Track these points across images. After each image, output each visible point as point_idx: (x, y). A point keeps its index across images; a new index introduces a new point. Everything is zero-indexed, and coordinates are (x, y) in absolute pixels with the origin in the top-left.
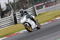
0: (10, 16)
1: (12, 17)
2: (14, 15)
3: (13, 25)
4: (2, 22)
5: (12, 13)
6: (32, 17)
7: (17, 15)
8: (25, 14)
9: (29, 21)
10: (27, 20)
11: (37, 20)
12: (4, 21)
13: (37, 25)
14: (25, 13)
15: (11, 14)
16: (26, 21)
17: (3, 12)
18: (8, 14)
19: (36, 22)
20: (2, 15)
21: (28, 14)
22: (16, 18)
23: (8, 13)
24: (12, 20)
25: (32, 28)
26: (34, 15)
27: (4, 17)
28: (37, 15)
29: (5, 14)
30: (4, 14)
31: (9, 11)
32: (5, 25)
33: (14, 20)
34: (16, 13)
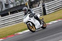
0: (39, 6)
1: (41, 8)
2: (43, 6)
3: (42, 16)
5: (41, 3)
7: (46, 6)
8: (29, 12)
10: (30, 19)
13: (42, 25)
15: (40, 5)
17: (31, 2)
18: (37, 5)
20: (31, 6)
22: (45, 9)
23: (37, 3)
24: (41, 11)
25: (35, 28)
27: (33, 8)
29: (33, 5)
30: (33, 4)
31: (38, 2)
33: (43, 11)
34: (45, 4)
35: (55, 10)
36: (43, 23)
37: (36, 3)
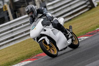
4: (16, 27)
5: (38, 4)
6: (56, 23)
8: (41, 15)
9: (50, 31)
10: (45, 30)
11: (70, 27)
12: (21, 25)
13: (70, 40)
14: (38, 13)
16: (43, 33)
19: (67, 33)
20: (15, 11)
21: (45, 15)
26: (89, 5)
28: (96, 4)
29: (21, 9)
30: (20, 7)
32: (22, 33)
35: (70, 16)
36: (72, 37)
37: (26, 3)
